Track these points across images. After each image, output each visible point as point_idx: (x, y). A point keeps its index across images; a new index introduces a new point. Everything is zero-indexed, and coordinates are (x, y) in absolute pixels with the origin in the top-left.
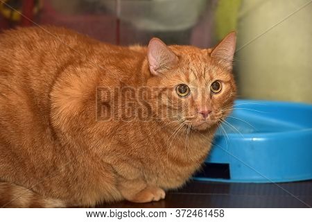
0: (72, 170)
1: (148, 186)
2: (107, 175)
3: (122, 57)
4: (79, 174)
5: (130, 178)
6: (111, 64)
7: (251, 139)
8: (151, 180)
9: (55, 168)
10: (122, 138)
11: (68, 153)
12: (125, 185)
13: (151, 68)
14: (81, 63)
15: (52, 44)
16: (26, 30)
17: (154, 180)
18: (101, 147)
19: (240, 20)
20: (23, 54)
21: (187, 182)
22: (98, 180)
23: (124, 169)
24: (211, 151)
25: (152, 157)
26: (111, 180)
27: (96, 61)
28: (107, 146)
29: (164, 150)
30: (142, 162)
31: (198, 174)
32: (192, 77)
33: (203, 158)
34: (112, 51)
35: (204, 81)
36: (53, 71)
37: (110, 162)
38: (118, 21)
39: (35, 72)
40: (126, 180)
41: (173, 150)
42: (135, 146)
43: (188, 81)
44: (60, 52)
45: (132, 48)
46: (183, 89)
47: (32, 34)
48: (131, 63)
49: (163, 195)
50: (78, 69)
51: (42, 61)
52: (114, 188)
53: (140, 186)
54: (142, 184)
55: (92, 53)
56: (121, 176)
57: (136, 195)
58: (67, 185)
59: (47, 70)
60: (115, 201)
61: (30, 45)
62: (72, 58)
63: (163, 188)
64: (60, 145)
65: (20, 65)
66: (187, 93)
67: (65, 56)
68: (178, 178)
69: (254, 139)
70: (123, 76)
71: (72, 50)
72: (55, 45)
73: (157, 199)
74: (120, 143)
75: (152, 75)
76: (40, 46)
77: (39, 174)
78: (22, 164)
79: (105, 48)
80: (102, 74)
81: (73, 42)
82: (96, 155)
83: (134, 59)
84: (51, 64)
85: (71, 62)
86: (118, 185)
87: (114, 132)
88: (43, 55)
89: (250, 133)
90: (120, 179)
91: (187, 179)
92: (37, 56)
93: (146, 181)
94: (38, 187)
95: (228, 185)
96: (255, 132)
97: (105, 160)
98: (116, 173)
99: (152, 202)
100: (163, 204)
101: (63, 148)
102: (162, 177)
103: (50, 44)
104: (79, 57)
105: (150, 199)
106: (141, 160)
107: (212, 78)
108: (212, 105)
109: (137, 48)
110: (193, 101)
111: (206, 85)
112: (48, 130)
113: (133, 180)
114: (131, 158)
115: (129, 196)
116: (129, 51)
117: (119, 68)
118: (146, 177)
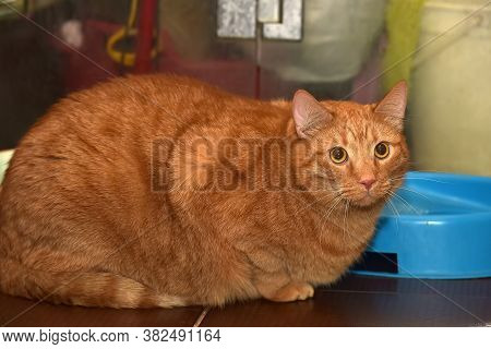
0: (195, 259)
1: (292, 280)
2: (240, 266)
3: (261, 114)
4: (203, 264)
5: (270, 270)
6: (247, 124)
7: (425, 223)
8: (296, 273)
9: (173, 256)
10: (260, 219)
11: (190, 237)
12: (263, 278)
13: (298, 129)
14: (208, 122)
15: (172, 97)
17: (300, 273)
18: (232, 230)
19: (414, 70)
20: (135, 109)
21: (342, 277)
22: (228, 272)
24: (375, 236)
25: (298, 243)
26: (245, 272)
27: (227, 119)
28: (240, 228)
30: (285, 250)
31: (357, 266)
32: (350, 137)
33: (363, 245)
34: (249, 107)
35: (365, 143)
37: (243, 249)
38: (258, 69)
39: (149, 132)
40: (264, 272)
41: (325, 234)
42: (276, 228)
43: (345, 142)
44: (181, 108)
45: (274, 103)
46: (339, 153)
47: (147, 84)
48: (273, 123)
49: (311, 292)
50: (205, 129)
51: (158, 119)
52: (249, 283)
53: (281, 281)
54: (285, 279)
55: (222, 109)
56: (257, 268)
57: (277, 291)
58: (189, 278)
59: (164, 131)
60: (249, 299)
61: (143, 99)
62: (196, 115)
63: (311, 284)
64: (180, 226)
65: (129, 123)
66: (343, 159)
67: (188, 112)
68: (331, 270)
69: (430, 223)
71: (197, 106)
72: (175, 98)
73: (303, 297)
74: (257, 225)
76: (156, 100)
77: (151, 263)
78: (130, 249)
81: (198, 95)
82: (226, 240)
83: (276, 117)
84: (170, 124)
85: (195, 121)
86: (253, 279)
87: (249, 211)
88: (160, 111)
89: (424, 214)
90: (257, 271)
91: (343, 272)
92: (152, 112)
93: (290, 275)
94: (149, 279)
95: (395, 281)
96: (430, 214)
97: (237, 247)
98: (251, 263)
99: (297, 301)
100: (311, 303)
101: (184, 231)
102: (311, 269)
103: (169, 97)
104: (206, 115)
105: (293, 298)
106: (283, 247)
107: (375, 139)
108: (376, 174)
109: (282, 103)
110: (351, 167)
111: (369, 147)
112: (165, 208)
113: (274, 273)
114: (271, 245)
115: (267, 292)
116: (271, 107)
117: (257, 128)
118: (290, 270)
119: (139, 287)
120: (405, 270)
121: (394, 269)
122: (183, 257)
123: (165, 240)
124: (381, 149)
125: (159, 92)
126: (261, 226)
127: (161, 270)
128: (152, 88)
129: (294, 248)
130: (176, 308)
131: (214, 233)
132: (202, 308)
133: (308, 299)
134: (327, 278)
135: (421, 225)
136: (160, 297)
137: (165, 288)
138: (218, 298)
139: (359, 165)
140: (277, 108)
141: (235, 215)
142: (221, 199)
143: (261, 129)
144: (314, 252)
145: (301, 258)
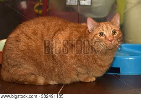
0: (60, 70)
1: (89, 76)
2: (74, 72)
3: (79, 27)
4: (63, 72)
5: (82, 73)
6: (74, 30)
7: (128, 58)
8: (90, 74)
9: (54, 70)
10: (79, 58)
11: (59, 64)
12: (80, 75)
13: (89, 30)
14: (63, 30)
15: (52, 23)
16: (43, 18)
17: (92, 74)
18: (71, 62)
19: (124, 14)
22: (70, 74)
23: (80, 70)
24: (113, 62)
25: (91, 65)
26: (75, 74)
27: (69, 29)
28: (73, 61)
29: (96, 62)
30: (87, 67)
31: (109, 71)
33: (110, 64)
35: (109, 30)
36: (52, 34)
37: (74, 67)
38: (78, 14)
39: (46, 34)
40: (81, 74)
42: (84, 61)
43: (103, 30)
45: (82, 24)
46: (102, 34)
48: (82, 30)
49: (95, 79)
50: (62, 32)
51: (48, 30)
52: (76, 77)
53: (86, 76)
54: (87, 75)
56: (79, 72)
57: (85, 79)
60: (77, 82)
62: (59, 28)
63: (95, 77)
64: (56, 61)
65: (40, 31)
67: (57, 28)
68: (101, 72)
69: (130, 58)
70: (79, 35)
71: (60, 25)
72: (53, 23)
73: (92, 81)
74: (78, 60)
75: (90, 33)
76: (48, 24)
77: (47, 72)
79: (72, 24)
80: (71, 34)
81: (60, 22)
82: (69, 65)
83: (83, 28)
84: (52, 31)
85: (59, 30)
86: (78, 76)
88: (49, 27)
90: (79, 73)
92: (47, 28)
93: (88, 74)
95: (119, 76)
96: (130, 56)
97: (73, 66)
98: (77, 71)
99: (91, 82)
100: (95, 83)
101: (57, 62)
102: (95, 72)
103: (51, 23)
104: (62, 28)
105: (89, 81)
107: (112, 29)
108: (113, 38)
109: (85, 24)
110: (106, 37)
113: (84, 74)
114: (83, 66)
115: (82, 80)
117: (78, 32)
119: (44, 79)
120: (123, 73)
121: (119, 73)
122: (57, 70)
123: (51, 65)
124: (114, 32)
125: (49, 22)
126: (80, 60)
127: (50, 74)
128: (47, 20)
129: (89, 66)
130: (55, 85)
132: (62, 85)
133: (94, 81)
134: (100, 75)
135: (127, 59)
136: (50, 82)
137: (51, 79)
138: (68, 82)
139: (108, 36)
140: (83, 26)
141: (72, 57)
145: (91, 69)
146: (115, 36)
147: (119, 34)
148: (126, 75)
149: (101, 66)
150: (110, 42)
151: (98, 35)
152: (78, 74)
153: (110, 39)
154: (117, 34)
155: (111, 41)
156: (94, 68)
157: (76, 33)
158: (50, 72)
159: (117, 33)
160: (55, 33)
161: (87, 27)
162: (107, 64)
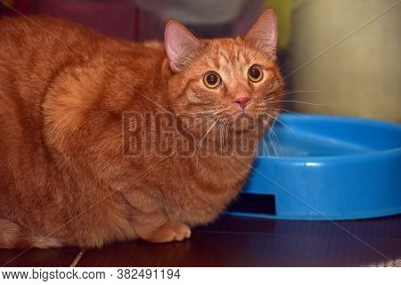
0: (71, 200)
1: (169, 220)
3: (136, 55)
4: (80, 205)
5: (146, 210)
6: (121, 64)
7: (302, 164)
8: (173, 213)
9: (49, 198)
11: (66, 179)
12: (139, 219)
15: (47, 39)
17: (177, 213)
22: (105, 213)
23: (138, 199)
25: (175, 183)
26: (122, 212)
27: (102, 60)
28: (116, 169)
30: (161, 189)
33: (240, 182)
34: (123, 48)
35: (238, 64)
36: (46, 75)
37: (119, 189)
38: (137, 10)
40: (141, 212)
43: (218, 66)
44: (55, 50)
45: (148, 45)
46: (212, 78)
48: (147, 64)
49: (188, 233)
51: (32, 61)
52: (126, 222)
53: (159, 221)
54: (162, 219)
55: (96, 50)
56: (134, 208)
57: (154, 232)
59: (38, 74)
61: (18, 40)
62: (70, 57)
63: (187, 224)
64: (56, 168)
66: (217, 83)
68: (209, 209)
70: (137, 80)
73: (180, 238)
74: (133, 165)
75: (173, 73)
79: (114, 45)
81: (73, 37)
82: (102, 181)
83: (151, 58)
85: (69, 63)
86: (130, 219)
88: (34, 53)
90: (134, 211)
92: (27, 55)
95: (273, 223)
97: (113, 187)
98: (127, 203)
99: (175, 242)
100: (188, 245)
101: (59, 172)
102: (188, 209)
103: (44, 39)
104: (80, 57)
105: (170, 239)
106: (159, 187)
107: (248, 61)
108: (250, 93)
109: (155, 45)
110: (225, 89)
111: (241, 69)
112: (40, 150)
113: (151, 213)
114: (147, 185)
115: (144, 233)
116: (145, 48)
117: (132, 69)
118: (167, 209)
119: (15, 228)
120: (283, 212)
121: (273, 212)
122: (59, 199)
123: (41, 182)
124: (255, 73)
125: (34, 34)
126: (137, 166)
127: (36, 211)
128: (27, 29)
129: (170, 187)
130: (52, 249)
131: (90, 174)
132: (78, 249)
133: (185, 240)
134: (205, 217)
135: (299, 167)
136: (36, 238)
137: (41, 229)
138: (97, 239)
139: (232, 86)
141: (110, 156)
142: (96, 140)
143: (135, 69)
144: (192, 191)
145: (177, 198)
146: (257, 85)
147: (271, 81)
148: (295, 221)
149: (209, 188)
150: (239, 107)
151: (201, 81)
152: (132, 214)
153: (241, 96)
154: (265, 79)
155: (242, 103)
156: (186, 195)
157: (127, 74)
158: (38, 204)
159: (266, 75)
160: (54, 75)
161: (164, 54)
162: (231, 181)
